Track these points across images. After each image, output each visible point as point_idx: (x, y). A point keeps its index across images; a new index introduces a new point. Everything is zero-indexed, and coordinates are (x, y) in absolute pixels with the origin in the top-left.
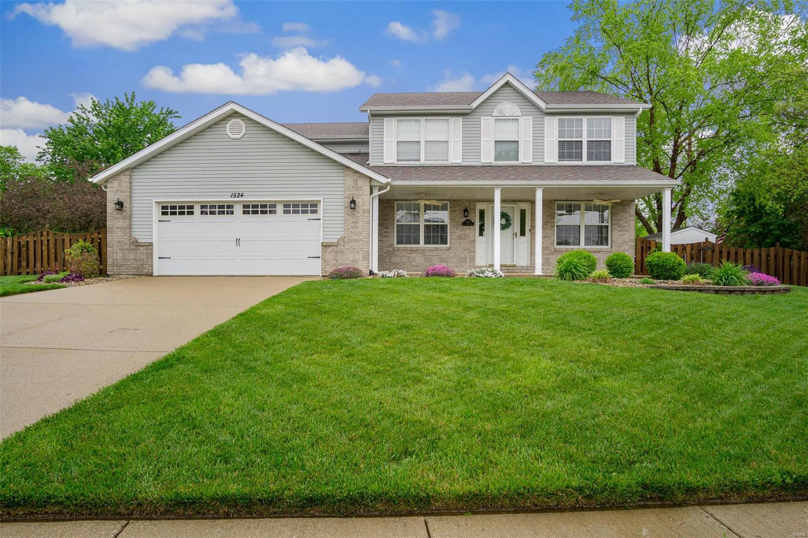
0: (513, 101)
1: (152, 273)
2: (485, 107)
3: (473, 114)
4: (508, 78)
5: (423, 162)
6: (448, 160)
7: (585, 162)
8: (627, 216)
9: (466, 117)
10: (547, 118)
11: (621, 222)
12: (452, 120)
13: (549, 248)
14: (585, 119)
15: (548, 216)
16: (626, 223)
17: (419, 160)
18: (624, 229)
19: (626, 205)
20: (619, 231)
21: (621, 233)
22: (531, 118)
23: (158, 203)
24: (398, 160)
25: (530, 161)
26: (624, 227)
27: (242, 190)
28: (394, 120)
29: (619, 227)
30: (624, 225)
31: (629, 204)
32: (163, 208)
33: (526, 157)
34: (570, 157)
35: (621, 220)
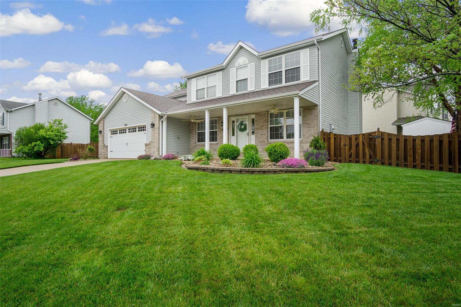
0: (245, 56)
1: (107, 157)
2: (232, 63)
3: (227, 68)
4: (241, 44)
5: (206, 99)
6: (216, 96)
7: (284, 84)
8: (312, 117)
9: (224, 71)
10: (262, 61)
11: (308, 122)
12: (217, 73)
13: (265, 141)
14: (283, 56)
15: (264, 121)
16: (312, 122)
17: (204, 98)
18: (310, 126)
19: (312, 109)
20: (307, 128)
21: (308, 129)
22: (254, 63)
23: (110, 130)
24: (197, 99)
25: (253, 89)
26: (310, 124)
27: (127, 123)
28: (195, 79)
29: (307, 125)
30: (310, 123)
31: (314, 108)
32: (112, 132)
33: (251, 88)
34: (276, 82)
35: (308, 120)
